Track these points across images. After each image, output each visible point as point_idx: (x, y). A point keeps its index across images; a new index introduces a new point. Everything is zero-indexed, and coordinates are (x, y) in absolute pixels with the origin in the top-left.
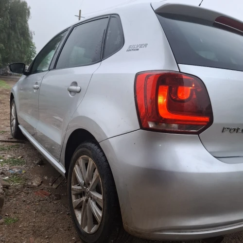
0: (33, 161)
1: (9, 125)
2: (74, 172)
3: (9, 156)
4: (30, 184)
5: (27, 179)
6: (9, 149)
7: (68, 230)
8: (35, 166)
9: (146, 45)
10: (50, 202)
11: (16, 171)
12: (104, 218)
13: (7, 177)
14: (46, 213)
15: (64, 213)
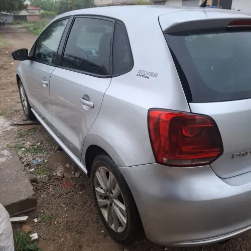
0: (52, 146)
1: (20, 101)
2: (96, 177)
3: (28, 143)
4: (54, 174)
5: (51, 169)
6: (27, 134)
7: (97, 223)
8: (55, 152)
9: (156, 75)
10: (76, 194)
11: (40, 160)
12: (129, 224)
13: (33, 169)
14: (75, 206)
15: (90, 205)
